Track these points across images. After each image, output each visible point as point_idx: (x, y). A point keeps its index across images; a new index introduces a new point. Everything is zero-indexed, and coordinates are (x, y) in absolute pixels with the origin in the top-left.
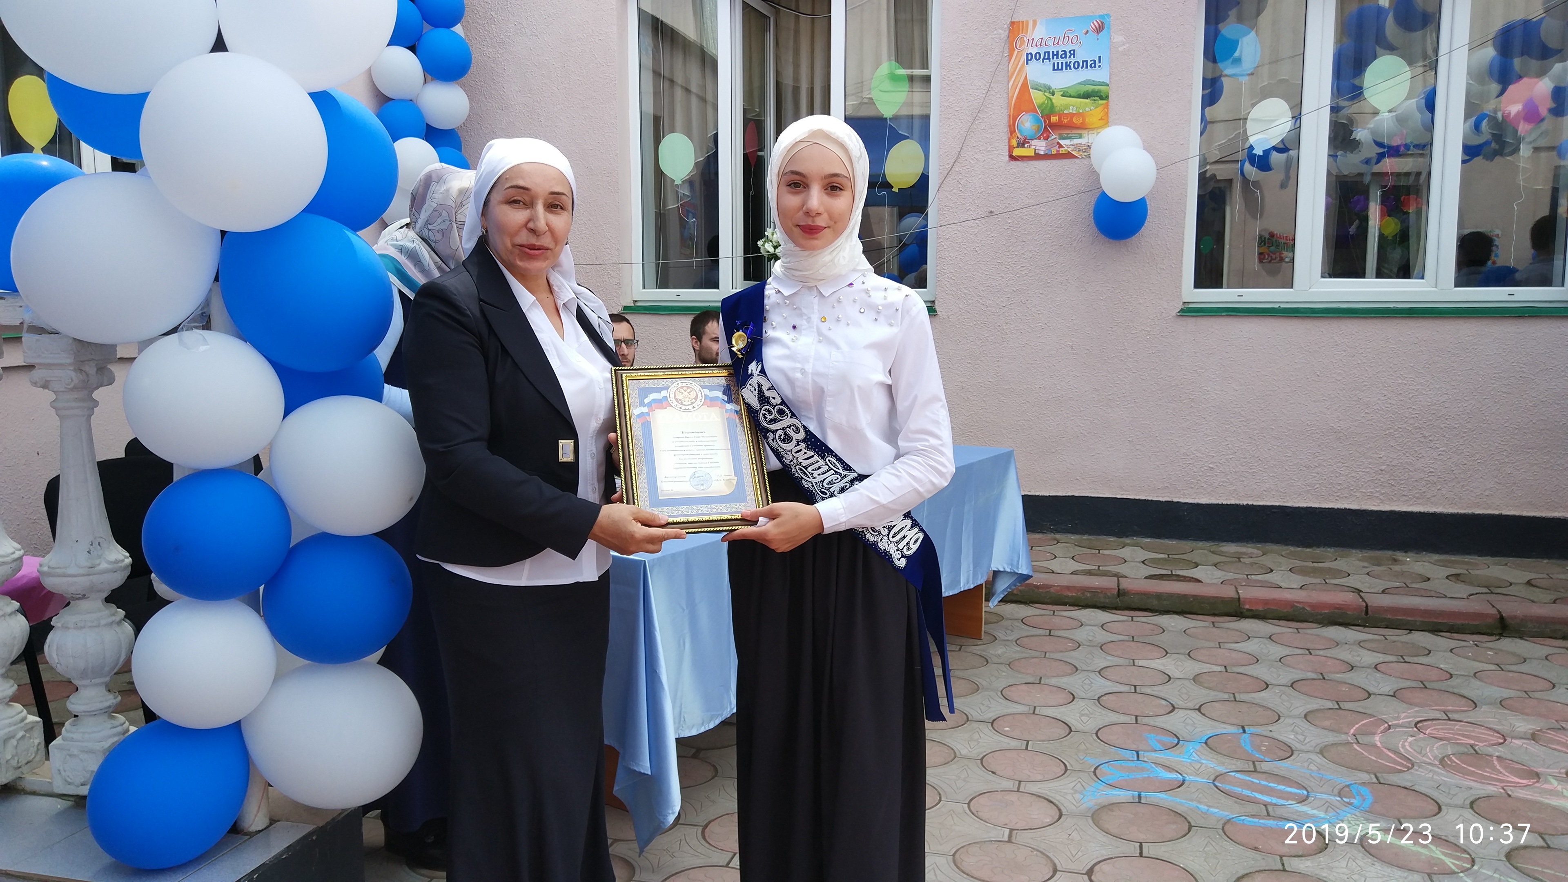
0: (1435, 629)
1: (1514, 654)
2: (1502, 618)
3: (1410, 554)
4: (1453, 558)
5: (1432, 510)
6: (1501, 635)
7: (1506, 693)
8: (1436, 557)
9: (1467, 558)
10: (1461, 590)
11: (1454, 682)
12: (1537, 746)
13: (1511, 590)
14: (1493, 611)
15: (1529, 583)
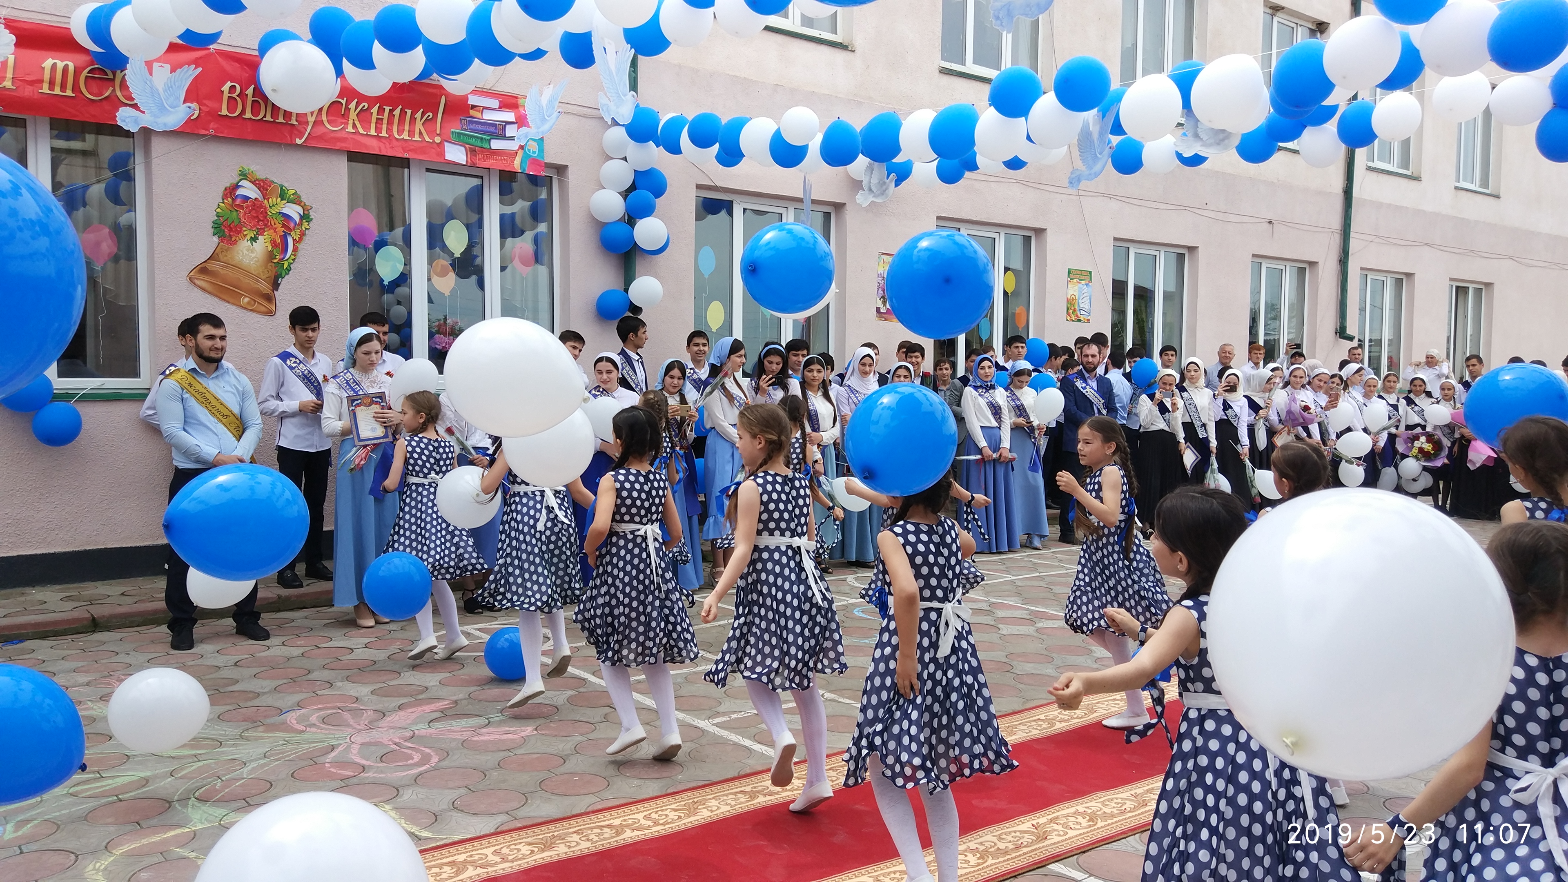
0: (44, 636)
1: (98, 641)
2: (94, 619)
3: (37, 588)
4: (71, 586)
5: (52, 551)
6: (94, 631)
7: (80, 664)
8: (58, 587)
9: (82, 585)
10: (70, 605)
11: (43, 665)
12: (88, 688)
13: (108, 600)
14: (88, 615)
15: (123, 594)
